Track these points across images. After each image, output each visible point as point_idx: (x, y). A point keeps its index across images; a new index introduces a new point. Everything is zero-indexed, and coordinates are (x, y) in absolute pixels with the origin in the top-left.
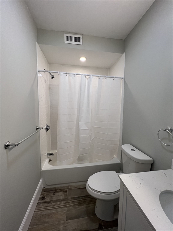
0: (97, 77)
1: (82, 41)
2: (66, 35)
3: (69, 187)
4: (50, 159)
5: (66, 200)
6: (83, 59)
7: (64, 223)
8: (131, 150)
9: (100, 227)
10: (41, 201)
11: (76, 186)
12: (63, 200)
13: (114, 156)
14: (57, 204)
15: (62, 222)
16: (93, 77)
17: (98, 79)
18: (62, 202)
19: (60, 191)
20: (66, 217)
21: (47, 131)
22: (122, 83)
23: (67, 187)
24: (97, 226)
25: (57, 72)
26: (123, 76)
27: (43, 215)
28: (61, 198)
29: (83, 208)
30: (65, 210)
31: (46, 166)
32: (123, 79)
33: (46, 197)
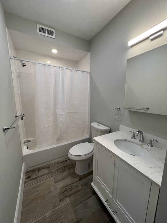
0: (69, 70)
1: (54, 35)
2: (38, 26)
3: (51, 164)
4: (27, 146)
5: (51, 173)
6: (54, 51)
7: (54, 186)
8: (98, 125)
9: (81, 179)
10: (28, 180)
11: (57, 162)
12: (48, 173)
13: (85, 134)
14: (44, 177)
15: (52, 186)
16: (67, 70)
17: (70, 72)
18: (48, 175)
19: (44, 168)
20: (54, 182)
21: (23, 119)
22: (89, 77)
23: (49, 164)
24: (79, 179)
25: (32, 62)
26: (89, 71)
27: (34, 187)
28: (46, 172)
29: (66, 173)
30: (52, 178)
31: (26, 151)
32: (89, 73)
33: (31, 176)
